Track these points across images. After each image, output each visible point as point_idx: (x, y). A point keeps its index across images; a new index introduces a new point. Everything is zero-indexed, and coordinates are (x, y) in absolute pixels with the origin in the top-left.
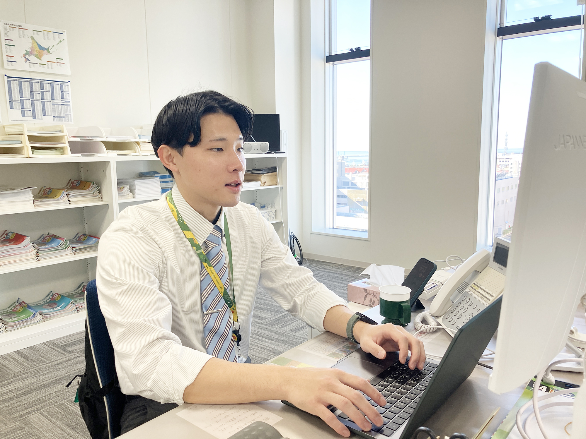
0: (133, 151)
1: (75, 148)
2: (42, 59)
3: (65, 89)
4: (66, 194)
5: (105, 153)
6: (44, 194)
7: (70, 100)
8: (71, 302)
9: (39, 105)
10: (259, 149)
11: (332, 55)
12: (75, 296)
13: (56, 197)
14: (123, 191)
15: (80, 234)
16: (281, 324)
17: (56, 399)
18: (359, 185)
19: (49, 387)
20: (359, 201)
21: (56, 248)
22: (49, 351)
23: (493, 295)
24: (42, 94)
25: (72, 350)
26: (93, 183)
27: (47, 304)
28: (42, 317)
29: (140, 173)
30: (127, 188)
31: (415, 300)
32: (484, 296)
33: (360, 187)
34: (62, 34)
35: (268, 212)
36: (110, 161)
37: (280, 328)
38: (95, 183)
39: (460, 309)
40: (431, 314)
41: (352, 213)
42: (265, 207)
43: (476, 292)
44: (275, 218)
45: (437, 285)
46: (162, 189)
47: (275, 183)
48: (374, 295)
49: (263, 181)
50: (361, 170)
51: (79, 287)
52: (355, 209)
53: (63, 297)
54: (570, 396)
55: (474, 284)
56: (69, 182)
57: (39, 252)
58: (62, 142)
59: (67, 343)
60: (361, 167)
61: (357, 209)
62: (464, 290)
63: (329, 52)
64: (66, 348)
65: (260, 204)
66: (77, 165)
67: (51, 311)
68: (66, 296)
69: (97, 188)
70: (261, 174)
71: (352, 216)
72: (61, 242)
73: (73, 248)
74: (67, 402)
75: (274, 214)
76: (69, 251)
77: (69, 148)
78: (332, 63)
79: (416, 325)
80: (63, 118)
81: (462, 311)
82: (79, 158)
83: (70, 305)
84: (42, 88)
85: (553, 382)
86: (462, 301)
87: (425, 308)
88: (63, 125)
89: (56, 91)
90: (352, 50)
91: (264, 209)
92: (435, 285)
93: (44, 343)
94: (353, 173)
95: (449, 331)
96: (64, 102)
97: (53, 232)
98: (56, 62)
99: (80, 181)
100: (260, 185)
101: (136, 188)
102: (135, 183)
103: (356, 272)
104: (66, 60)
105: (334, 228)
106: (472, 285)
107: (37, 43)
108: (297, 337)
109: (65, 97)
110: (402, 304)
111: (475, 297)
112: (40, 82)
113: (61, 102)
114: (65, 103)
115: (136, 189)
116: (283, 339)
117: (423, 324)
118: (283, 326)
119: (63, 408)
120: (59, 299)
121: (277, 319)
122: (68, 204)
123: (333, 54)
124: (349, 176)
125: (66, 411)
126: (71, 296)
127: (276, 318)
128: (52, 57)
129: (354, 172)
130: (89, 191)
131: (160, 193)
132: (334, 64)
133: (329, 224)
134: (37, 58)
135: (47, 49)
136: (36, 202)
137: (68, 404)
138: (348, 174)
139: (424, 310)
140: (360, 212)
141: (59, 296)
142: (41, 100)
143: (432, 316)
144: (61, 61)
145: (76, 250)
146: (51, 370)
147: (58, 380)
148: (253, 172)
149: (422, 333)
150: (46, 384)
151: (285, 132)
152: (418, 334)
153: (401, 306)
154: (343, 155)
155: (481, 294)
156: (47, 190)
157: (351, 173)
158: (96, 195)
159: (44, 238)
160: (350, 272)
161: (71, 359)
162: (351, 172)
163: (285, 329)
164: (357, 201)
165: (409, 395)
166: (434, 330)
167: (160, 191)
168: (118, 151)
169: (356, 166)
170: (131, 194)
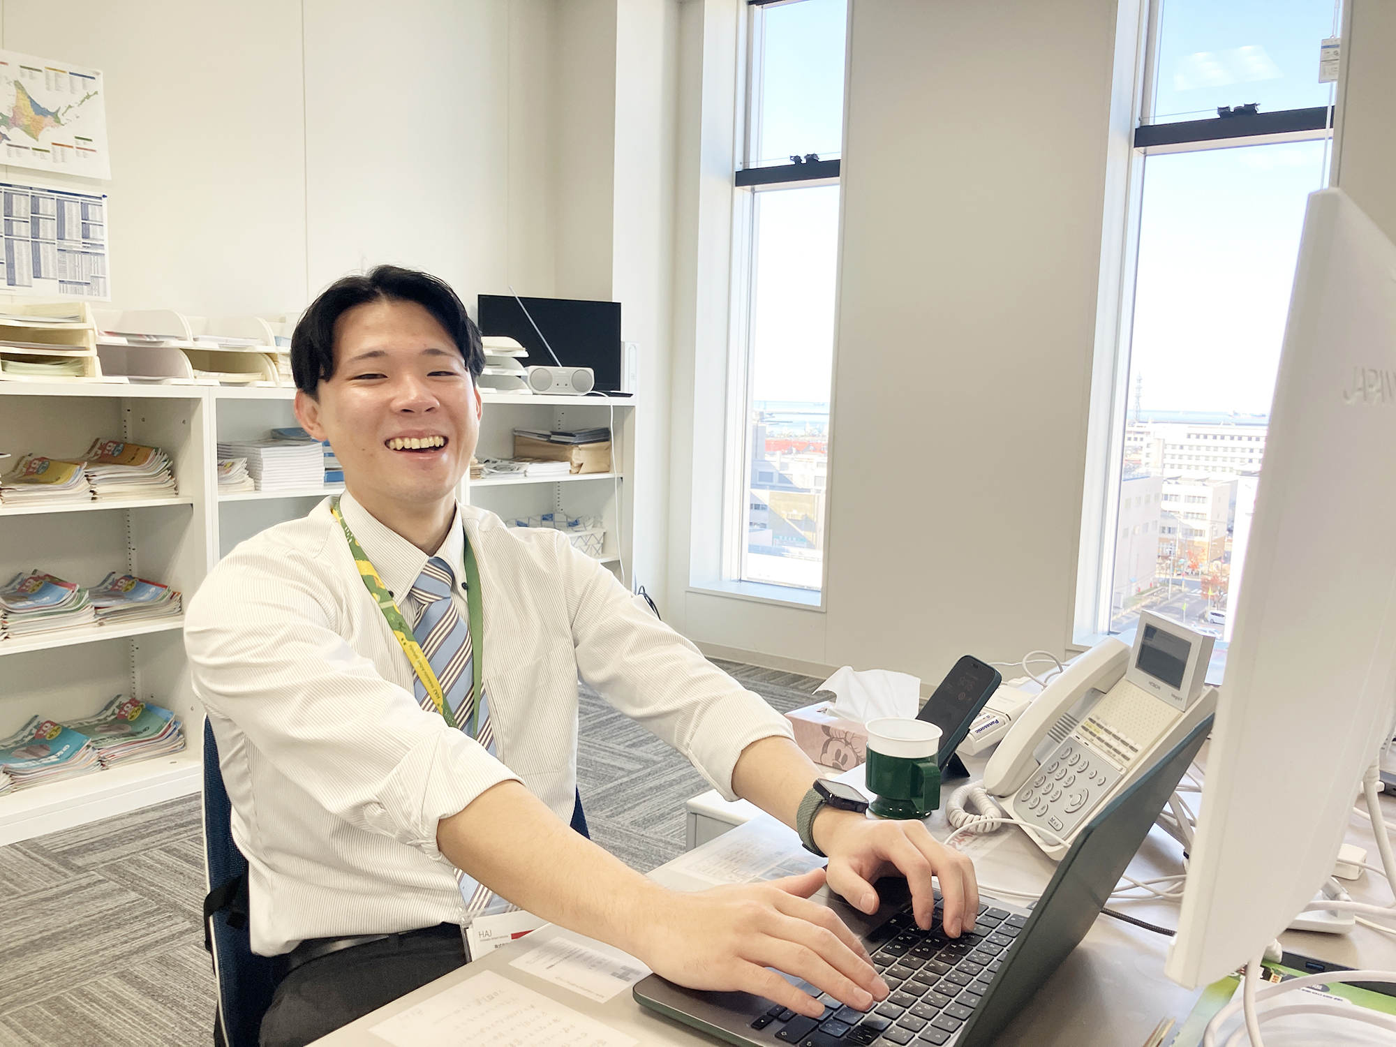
0: (259, 375)
1: (113, 361)
2: (40, 137)
3: (92, 214)
4: (86, 476)
5: (190, 376)
6: (28, 473)
7: (106, 243)
8: (86, 745)
9: (24, 250)
10: (570, 384)
11: (750, 168)
12: (96, 729)
13: (59, 481)
14: (231, 473)
15: (116, 577)
16: (611, 808)
17: (41, 985)
18: (797, 482)
19: (24, 955)
20: (796, 518)
21: (55, 609)
22: (26, 865)
23: (1136, 747)
24: (35, 223)
25: (85, 863)
26: (157, 450)
27: (24, 748)
28: (10, 781)
29: (274, 430)
30: (240, 465)
31: (948, 757)
32: (1115, 750)
33: (800, 486)
34: (94, 78)
35: (586, 536)
36: (200, 399)
37: (607, 817)
38: (160, 450)
39: (1057, 778)
40: (986, 790)
41: (777, 547)
42: (577, 525)
43: (1095, 739)
44: (602, 552)
45: (997, 722)
46: (327, 471)
47: (604, 466)
48: (845, 740)
49: (576, 462)
50: (803, 447)
51: (106, 708)
52: (786, 538)
53: (65, 732)
54: (1319, 990)
55: (1091, 720)
56: (93, 447)
57: (10, 616)
58: (81, 346)
59: (73, 846)
60: (802, 438)
61: (790, 539)
62: (1065, 734)
63: (742, 162)
64: (70, 859)
65: (567, 517)
66: (117, 403)
67: (34, 765)
68: (72, 729)
69: (166, 463)
70: (573, 443)
71: (778, 553)
72: (68, 594)
73: (99, 610)
74: (71, 993)
75: (599, 543)
76: (88, 615)
77: (97, 360)
78: (749, 187)
79: (951, 817)
80: (85, 287)
81: (1062, 783)
82: (122, 387)
83: (83, 750)
84: (35, 209)
85: (1278, 957)
86: (1060, 761)
87: (969, 776)
88: (84, 304)
89: (71, 219)
90: (797, 159)
91: (576, 528)
92: (994, 720)
93: (12, 846)
94: (784, 454)
95: (1032, 831)
96: (89, 245)
97: (45, 568)
98: (75, 146)
99: (122, 445)
100: (569, 472)
101: (264, 466)
102: (262, 453)
103: (792, 685)
104: (100, 142)
105: (742, 579)
106: (1084, 721)
107: (29, 97)
108: (648, 840)
109: (91, 236)
110: (921, 765)
111: (1093, 753)
112: (30, 194)
113: (81, 245)
114: (90, 247)
115: (264, 469)
116: (615, 843)
117: (967, 814)
118: (614, 811)
119: (59, 1008)
120: (56, 734)
121: (601, 795)
122: (91, 501)
123: (752, 166)
124: (775, 460)
125: (66, 1017)
126: (85, 729)
127: (599, 792)
128: (65, 134)
129: (786, 451)
130: (144, 470)
131: (321, 480)
132: (753, 191)
133: (731, 571)
134: (27, 136)
135: (55, 115)
136: (6, 491)
137: (71, 999)
138: (772, 455)
139: (968, 780)
140: (797, 545)
141: (56, 728)
142: (30, 239)
143: (989, 794)
144: (88, 145)
145: (105, 614)
146: (30, 913)
147: (49, 939)
148: (551, 439)
149: (965, 835)
150: (17, 948)
151: (633, 348)
152: (956, 837)
153: (918, 768)
154: (761, 410)
155: (1107, 744)
156: (35, 464)
157: (778, 453)
158: (161, 480)
159: (23, 583)
160: (778, 685)
161: (81, 888)
162: (780, 450)
163: (619, 820)
164: (789, 520)
165: (943, 986)
166: (995, 827)
167: (324, 475)
168: (222, 374)
169: (791, 436)
170: (251, 481)
